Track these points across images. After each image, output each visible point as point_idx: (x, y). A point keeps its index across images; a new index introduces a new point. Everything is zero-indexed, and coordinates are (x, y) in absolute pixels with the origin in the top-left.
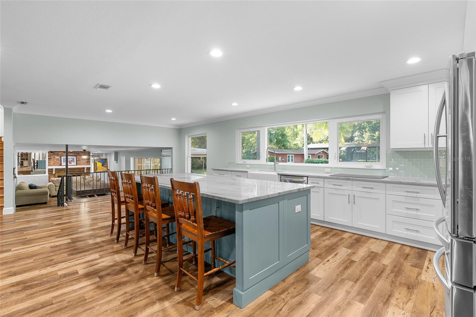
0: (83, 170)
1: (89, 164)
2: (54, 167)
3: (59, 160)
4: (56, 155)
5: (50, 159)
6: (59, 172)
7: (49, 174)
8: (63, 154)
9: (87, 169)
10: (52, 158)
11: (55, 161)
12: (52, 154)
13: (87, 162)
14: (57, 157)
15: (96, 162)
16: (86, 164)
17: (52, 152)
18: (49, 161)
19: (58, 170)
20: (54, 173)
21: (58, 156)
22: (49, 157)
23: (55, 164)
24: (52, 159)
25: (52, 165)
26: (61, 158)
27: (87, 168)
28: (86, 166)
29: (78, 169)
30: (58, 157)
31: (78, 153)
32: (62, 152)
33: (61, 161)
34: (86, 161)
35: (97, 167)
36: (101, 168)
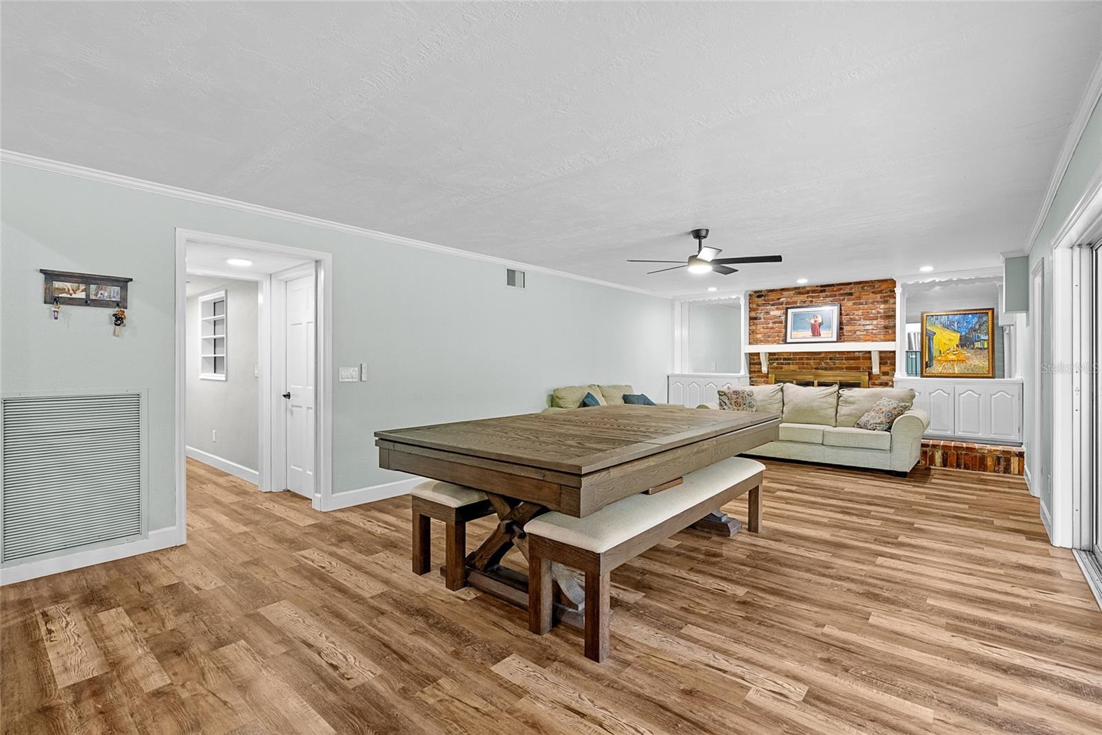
0: (867, 363)
1: (891, 337)
2: (763, 349)
3: (781, 322)
4: (773, 305)
5: (756, 318)
6: (782, 368)
7: (750, 372)
8: (794, 299)
9: (881, 358)
10: (762, 316)
11: (771, 325)
12: (760, 301)
13: (886, 327)
14: (775, 313)
15: (929, 328)
16: (882, 337)
17: (759, 294)
18: (754, 327)
19: (777, 359)
20: (764, 369)
21: (777, 309)
22: (753, 314)
23: (769, 337)
24: (760, 319)
25: (761, 341)
26: (786, 314)
27: (880, 352)
28: (875, 347)
29: (847, 359)
30: (778, 313)
31: (848, 291)
32: (792, 293)
33: (786, 327)
34: (882, 322)
35: (935, 353)
36: (951, 357)
